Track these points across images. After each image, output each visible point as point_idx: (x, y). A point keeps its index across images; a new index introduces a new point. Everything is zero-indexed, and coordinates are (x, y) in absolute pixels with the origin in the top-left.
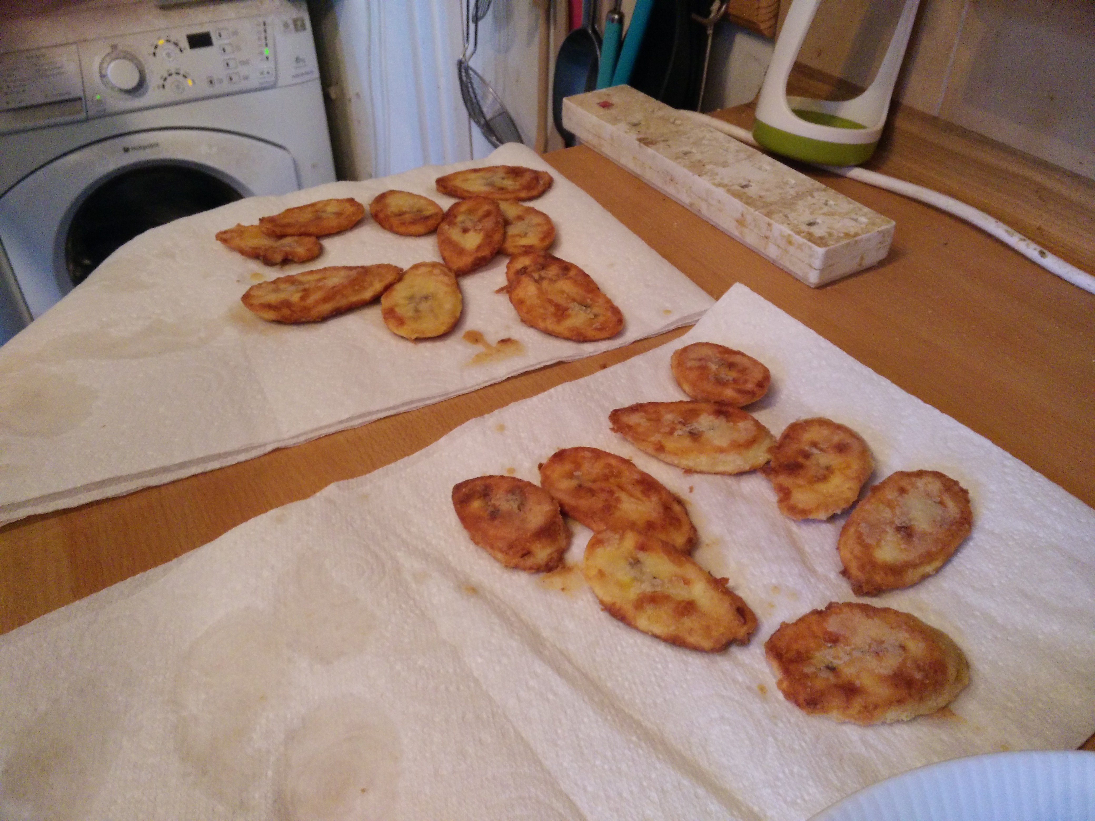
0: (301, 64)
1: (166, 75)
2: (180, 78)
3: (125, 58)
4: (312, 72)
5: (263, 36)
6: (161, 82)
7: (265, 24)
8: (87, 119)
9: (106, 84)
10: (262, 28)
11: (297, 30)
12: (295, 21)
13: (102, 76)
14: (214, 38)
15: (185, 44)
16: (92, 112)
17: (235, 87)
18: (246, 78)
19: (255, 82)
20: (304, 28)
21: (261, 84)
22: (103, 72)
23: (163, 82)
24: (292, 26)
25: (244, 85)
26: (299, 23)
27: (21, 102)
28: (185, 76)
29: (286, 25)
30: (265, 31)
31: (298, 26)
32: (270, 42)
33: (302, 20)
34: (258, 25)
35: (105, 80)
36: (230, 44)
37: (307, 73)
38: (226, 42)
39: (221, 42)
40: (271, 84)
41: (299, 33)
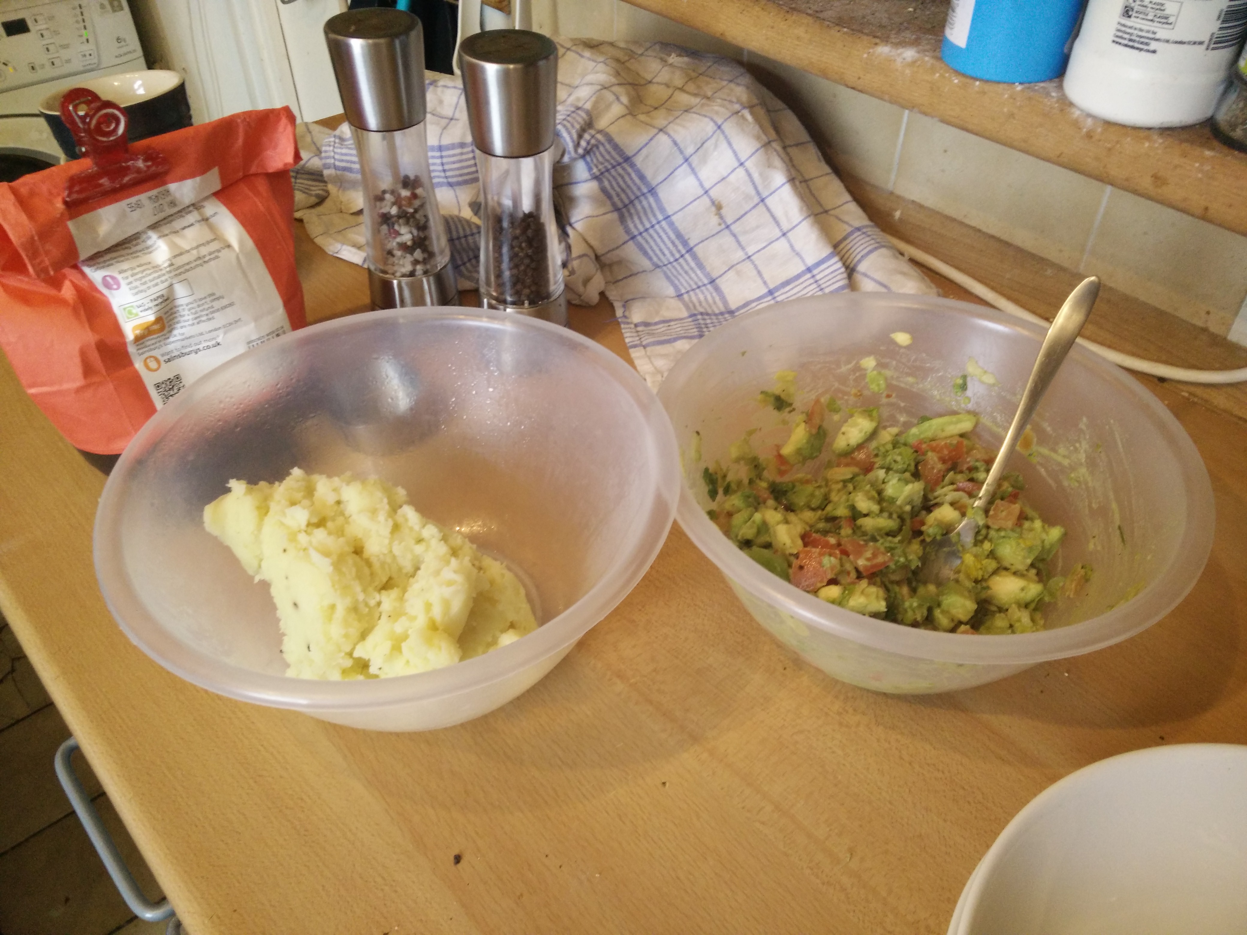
0: (123, 43)
4: (135, 51)
5: (80, 18)
7: (80, 6)
10: (78, 11)
11: (114, 10)
12: (111, 2)
14: (30, 23)
15: (2, 31)
17: (58, 72)
18: (68, 61)
19: (77, 64)
20: (122, 9)
21: (84, 66)
24: (107, 6)
25: (67, 69)
28: (5, 64)
29: (103, 6)
30: (82, 14)
31: (115, 6)
32: (87, 24)
33: (119, 1)
34: (74, 8)
36: (47, 29)
37: (130, 52)
38: (44, 26)
39: (38, 28)
40: (96, 65)
41: (117, 13)
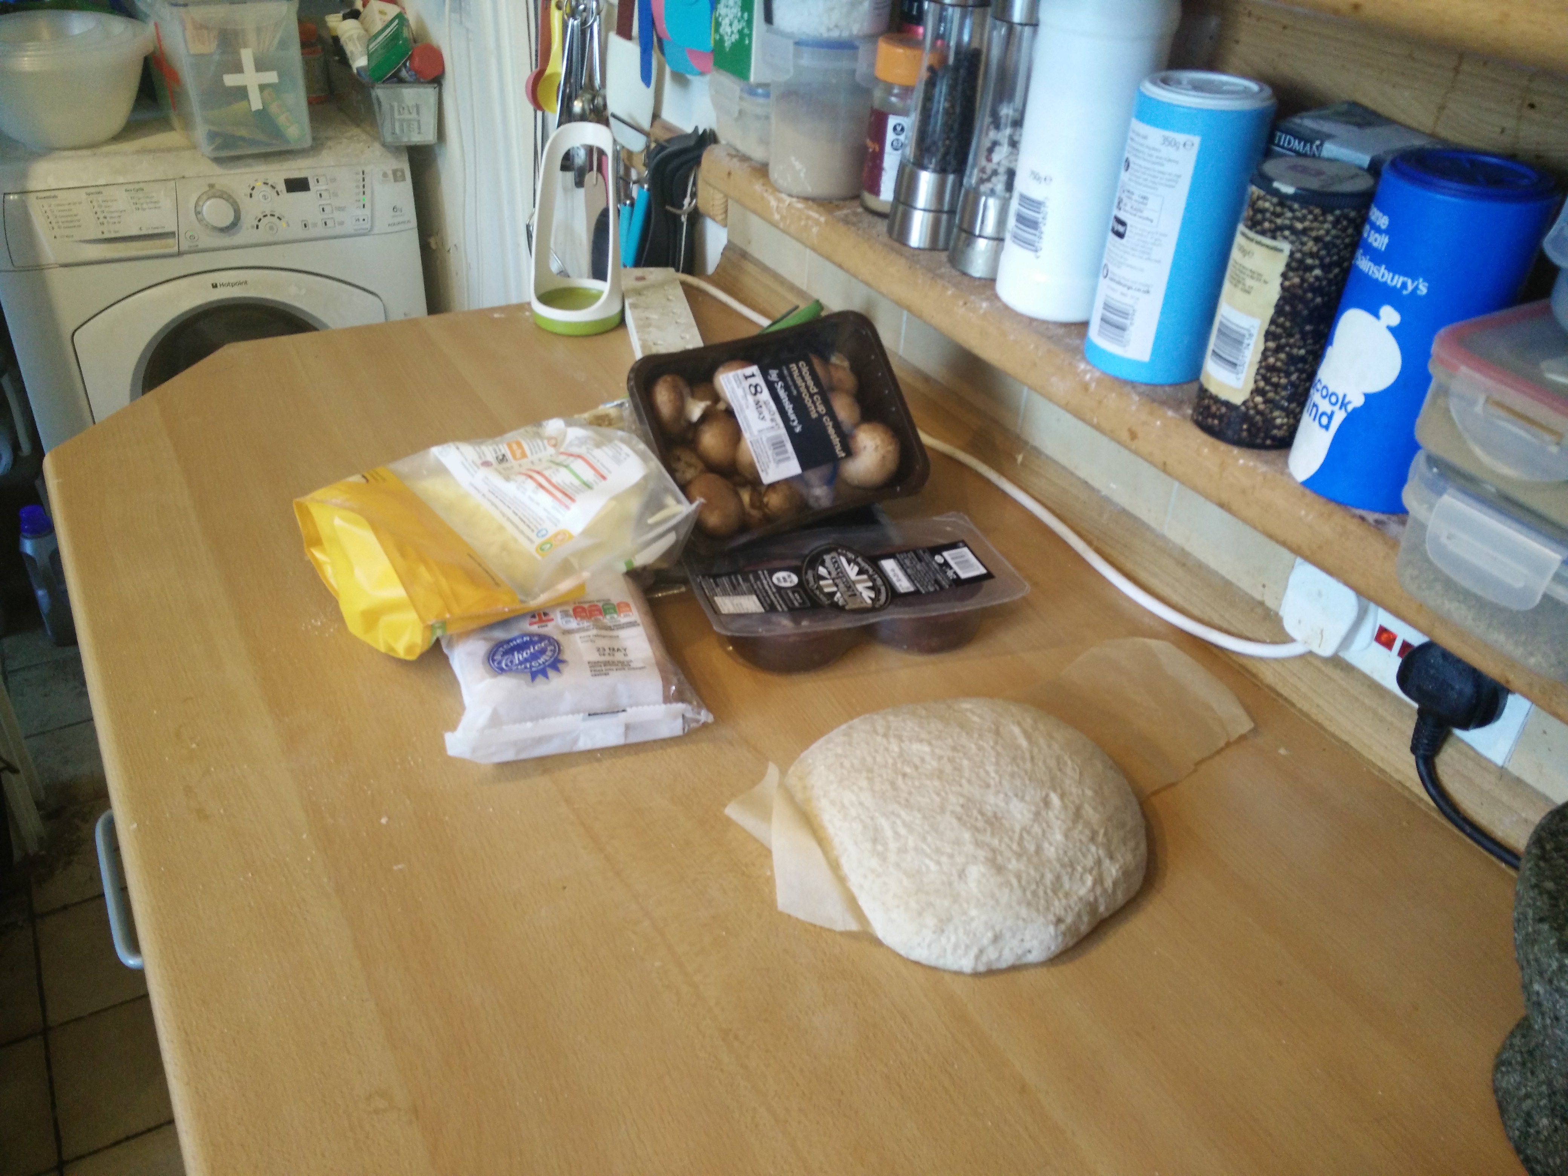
0: (398, 213)
1: (261, 216)
2: (275, 219)
3: (221, 197)
4: (409, 222)
5: (361, 184)
6: (256, 223)
7: (363, 173)
8: (179, 254)
9: (200, 221)
10: (361, 176)
11: (396, 180)
12: (395, 172)
13: (198, 213)
14: (312, 183)
15: (282, 187)
16: (184, 246)
17: (329, 232)
18: (341, 223)
19: (350, 227)
20: (404, 179)
21: (355, 230)
22: (199, 209)
23: (257, 223)
24: (391, 176)
25: (339, 230)
26: (399, 174)
27: (116, 232)
28: (279, 218)
29: (385, 175)
30: (364, 180)
31: (397, 176)
32: (368, 190)
33: (403, 172)
34: (357, 174)
35: (200, 216)
36: (326, 190)
37: (404, 222)
38: (324, 187)
39: (319, 188)
40: (367, 231)
41: (398, 183)
